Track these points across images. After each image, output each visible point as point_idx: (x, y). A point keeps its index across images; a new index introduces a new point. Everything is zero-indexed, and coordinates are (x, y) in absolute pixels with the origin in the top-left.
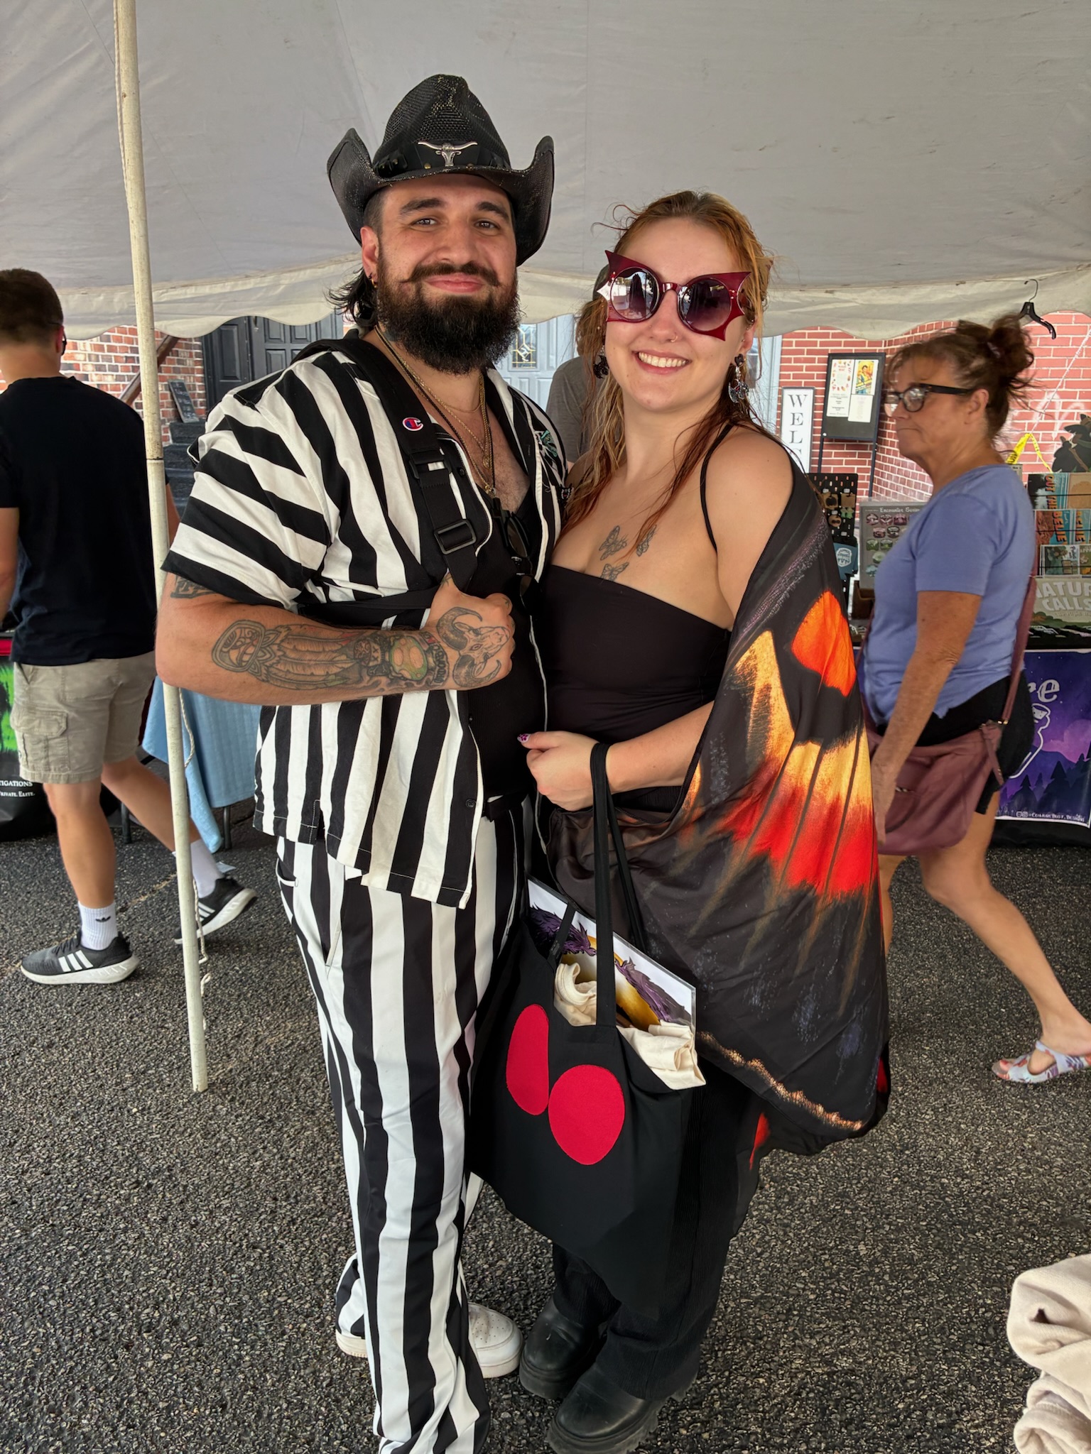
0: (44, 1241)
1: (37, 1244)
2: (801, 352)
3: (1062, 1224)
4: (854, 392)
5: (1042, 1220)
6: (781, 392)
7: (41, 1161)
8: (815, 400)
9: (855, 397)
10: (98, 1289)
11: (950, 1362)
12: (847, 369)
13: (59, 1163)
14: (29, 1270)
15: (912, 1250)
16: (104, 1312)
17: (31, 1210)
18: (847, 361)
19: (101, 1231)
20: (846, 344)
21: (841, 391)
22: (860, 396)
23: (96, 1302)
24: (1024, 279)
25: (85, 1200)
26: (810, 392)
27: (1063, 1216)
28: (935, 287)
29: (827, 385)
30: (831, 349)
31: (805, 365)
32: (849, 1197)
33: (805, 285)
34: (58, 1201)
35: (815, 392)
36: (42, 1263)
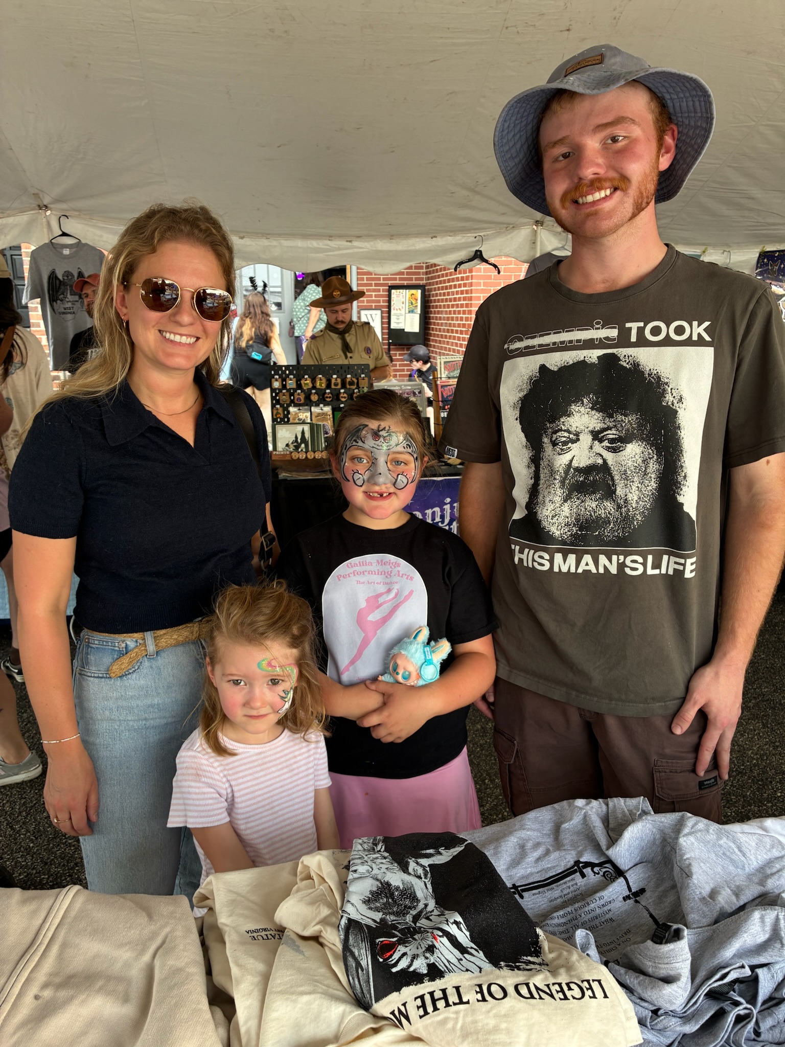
2: (371, 285)
4: (407, 312)
6: (359, 313)
8: (382, 318)
9: (408, 315)
12: (401, 296)
18: (401, 291)
20: (401, 279)
21: (399, 312)
22: (411, 315)
24: (475, 235)
26: (379, 312)
28: (418, 240)
29: (389, 307)
30: (390, 283)
31: (374, 294)
33: (331, 237)
35: (382, 312)
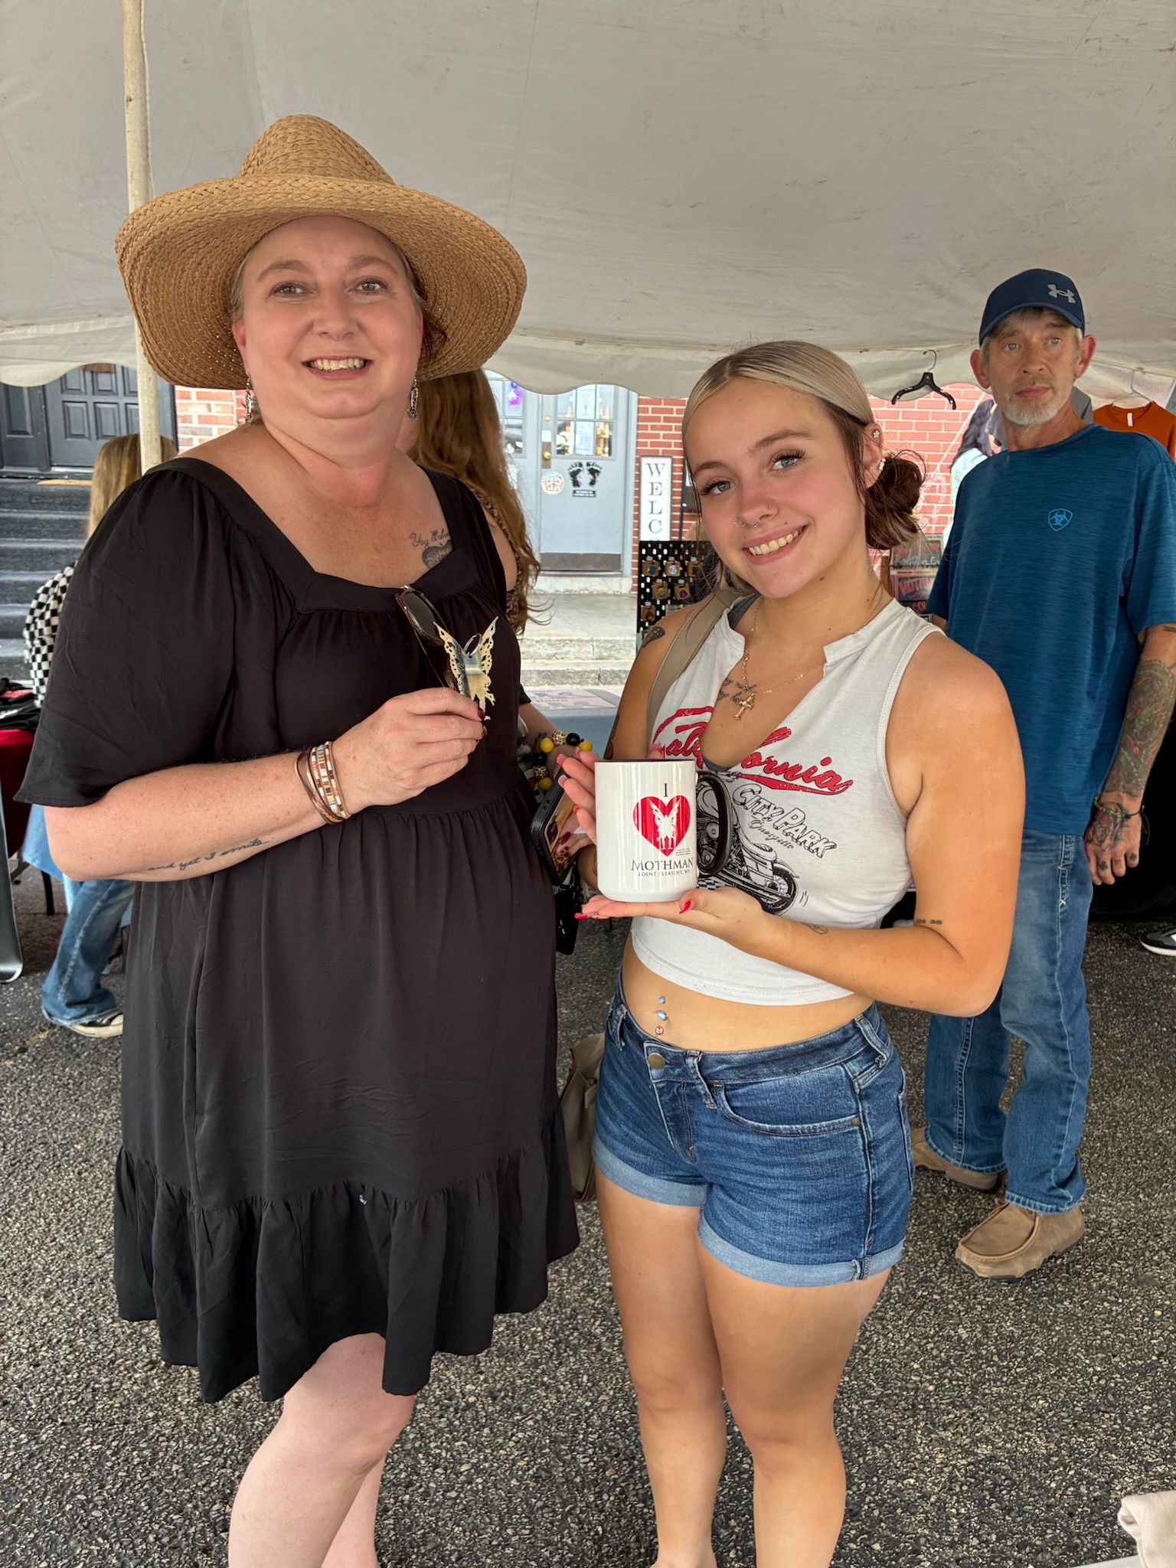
0: (60, 1443)
1: (52, 1448)
2: (658, 419)
3: (1139, 1283)
5: (1118, 1281)
7: (24, 1351)
8: (673, 469)
10: (147, 1490)
11: (1084, 1433)
13: (46, 1351)
14: (53, 1480)
15: (1008, 1327)
16: (163, 1515)
17: (31, 1409)
19: (126, 1423)
23: (150, 1505)
25: (94, 1390)
26: (668, 461)
27: (1136, 1276)
31: (662, 433)
32: (931, 1281)
34: (61, 1395)
35: (673, 461)
36: (66, 1470)
